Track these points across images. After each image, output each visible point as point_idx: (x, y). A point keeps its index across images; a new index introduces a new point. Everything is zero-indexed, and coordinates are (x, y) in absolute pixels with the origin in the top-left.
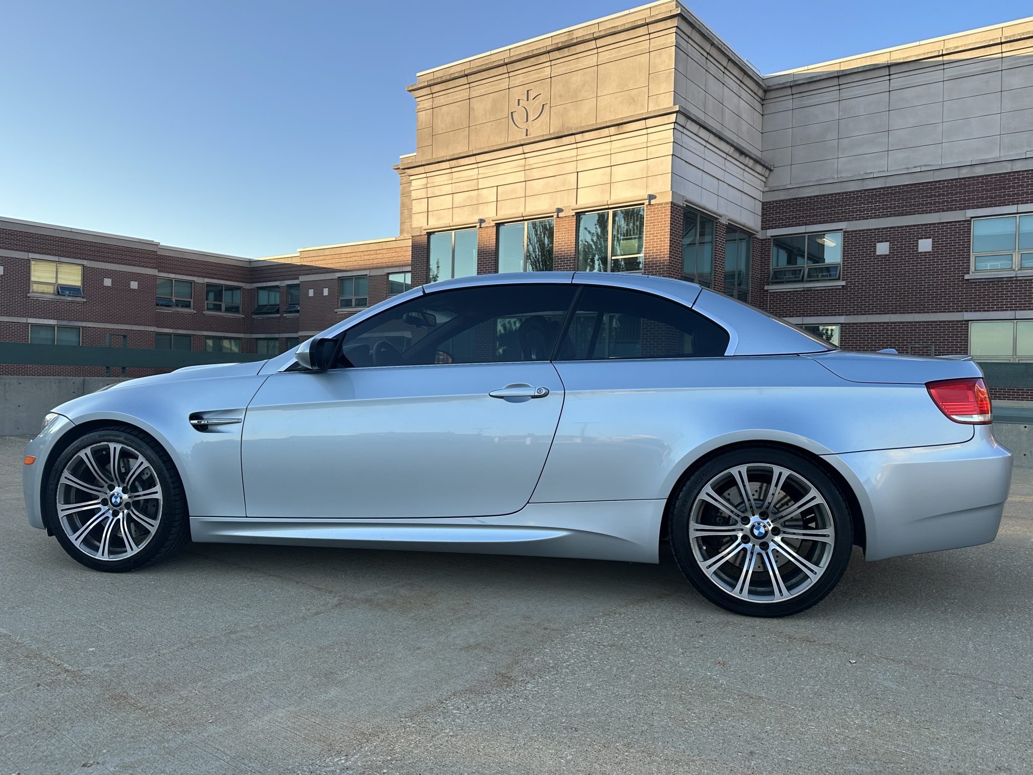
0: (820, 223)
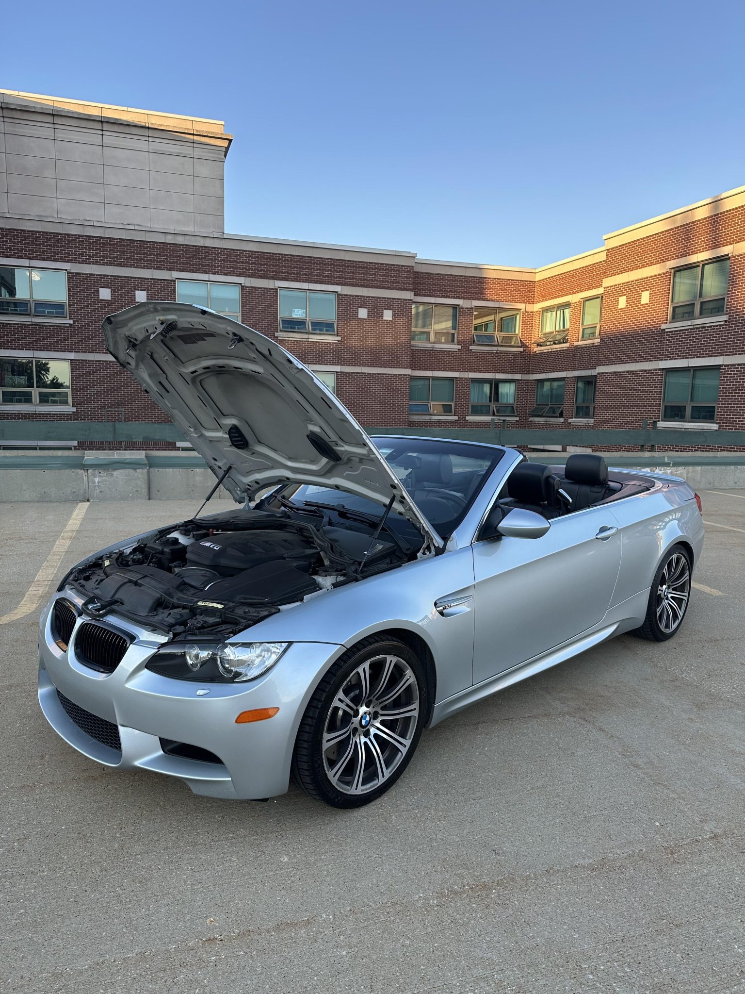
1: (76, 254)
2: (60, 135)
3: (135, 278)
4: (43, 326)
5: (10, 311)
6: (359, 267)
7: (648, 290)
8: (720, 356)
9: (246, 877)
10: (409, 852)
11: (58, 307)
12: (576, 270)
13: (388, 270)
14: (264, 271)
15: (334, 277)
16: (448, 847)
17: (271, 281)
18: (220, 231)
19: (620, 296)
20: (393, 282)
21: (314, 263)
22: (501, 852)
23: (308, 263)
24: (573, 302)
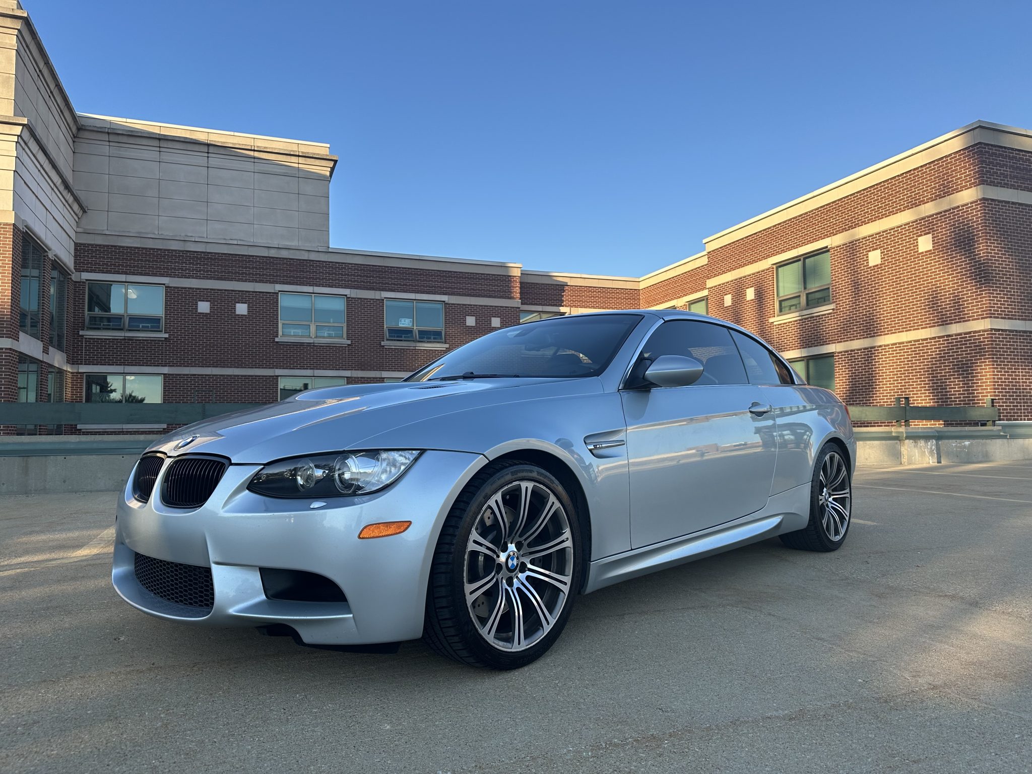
0: (141, 274)
1: (175, 269)
2: (165, 157)
3: (236, 291)
4: (136, 340)
5: (102, 326)
6: (465, 278)
7: (752, 286)
8: (832, 343)
9: (333, 744)
10: (551, 715)
11: (152, 322)
12: (679, 275)
13: (495, 279)
14: (370, 282)
15: (441, 287)
16: (600, 708)
17: (378, 293)
18: (326, 245)
19: (725, 295)
20: (500, 291)
21: (420, 275)
22: (669, 710)
23: (415, 274)
24: (679, 305)
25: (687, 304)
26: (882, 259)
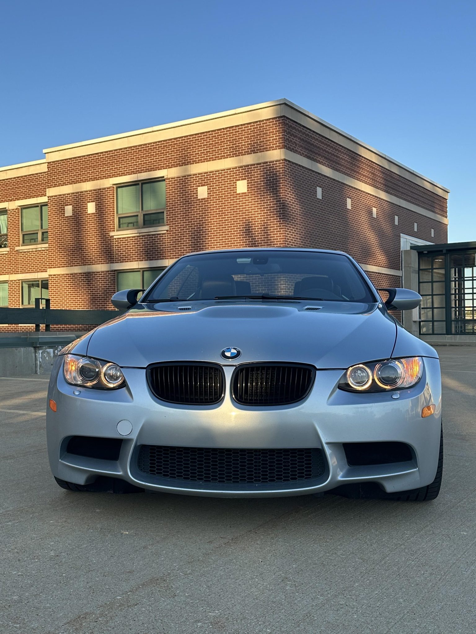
7: (93, 201)
8: (165, 259)
12: (10, 179)
19: (66, 205)
24: (10, 208)
25: (19, 207)
26: (208, 194)
